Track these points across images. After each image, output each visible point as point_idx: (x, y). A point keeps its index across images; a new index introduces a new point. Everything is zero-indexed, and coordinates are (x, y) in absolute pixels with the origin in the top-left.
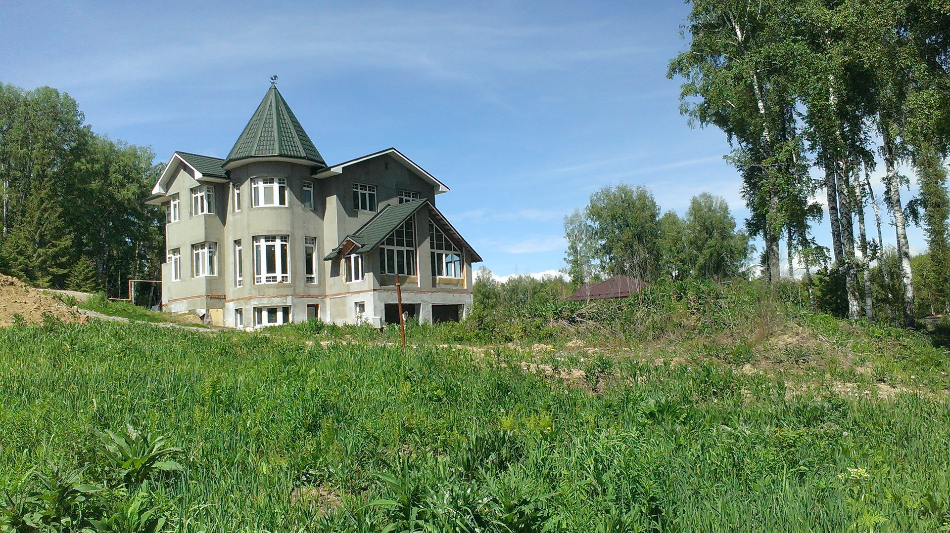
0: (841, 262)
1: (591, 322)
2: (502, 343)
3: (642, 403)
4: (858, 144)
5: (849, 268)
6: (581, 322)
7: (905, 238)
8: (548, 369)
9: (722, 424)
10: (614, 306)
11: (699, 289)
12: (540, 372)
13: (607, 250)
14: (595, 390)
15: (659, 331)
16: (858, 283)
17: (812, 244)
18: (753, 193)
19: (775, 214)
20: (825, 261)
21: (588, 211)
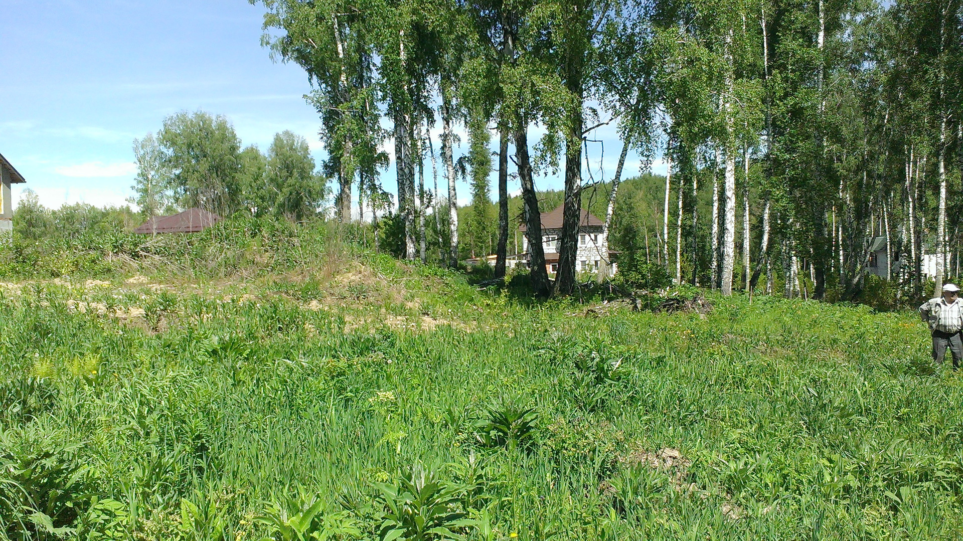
0: (402, 208)
1: (157, 257)
2: (47, 279)
3: (206, 341)
4: (422, 100)
5: (409, 213)
6: (145, 256)
7: (454, 190)
8: (102, 308)
9: (284, 358)
10: (185, 240)
11: (274, 226)
12: (90, 311)
13: (182, 180)
14: (155, 329)
15: (232, 267)
16: (415, 227)
17: (379, 190)
18: (330, 137)
19: (349, 159)
20: (389, 206)
21: (161, 136)
